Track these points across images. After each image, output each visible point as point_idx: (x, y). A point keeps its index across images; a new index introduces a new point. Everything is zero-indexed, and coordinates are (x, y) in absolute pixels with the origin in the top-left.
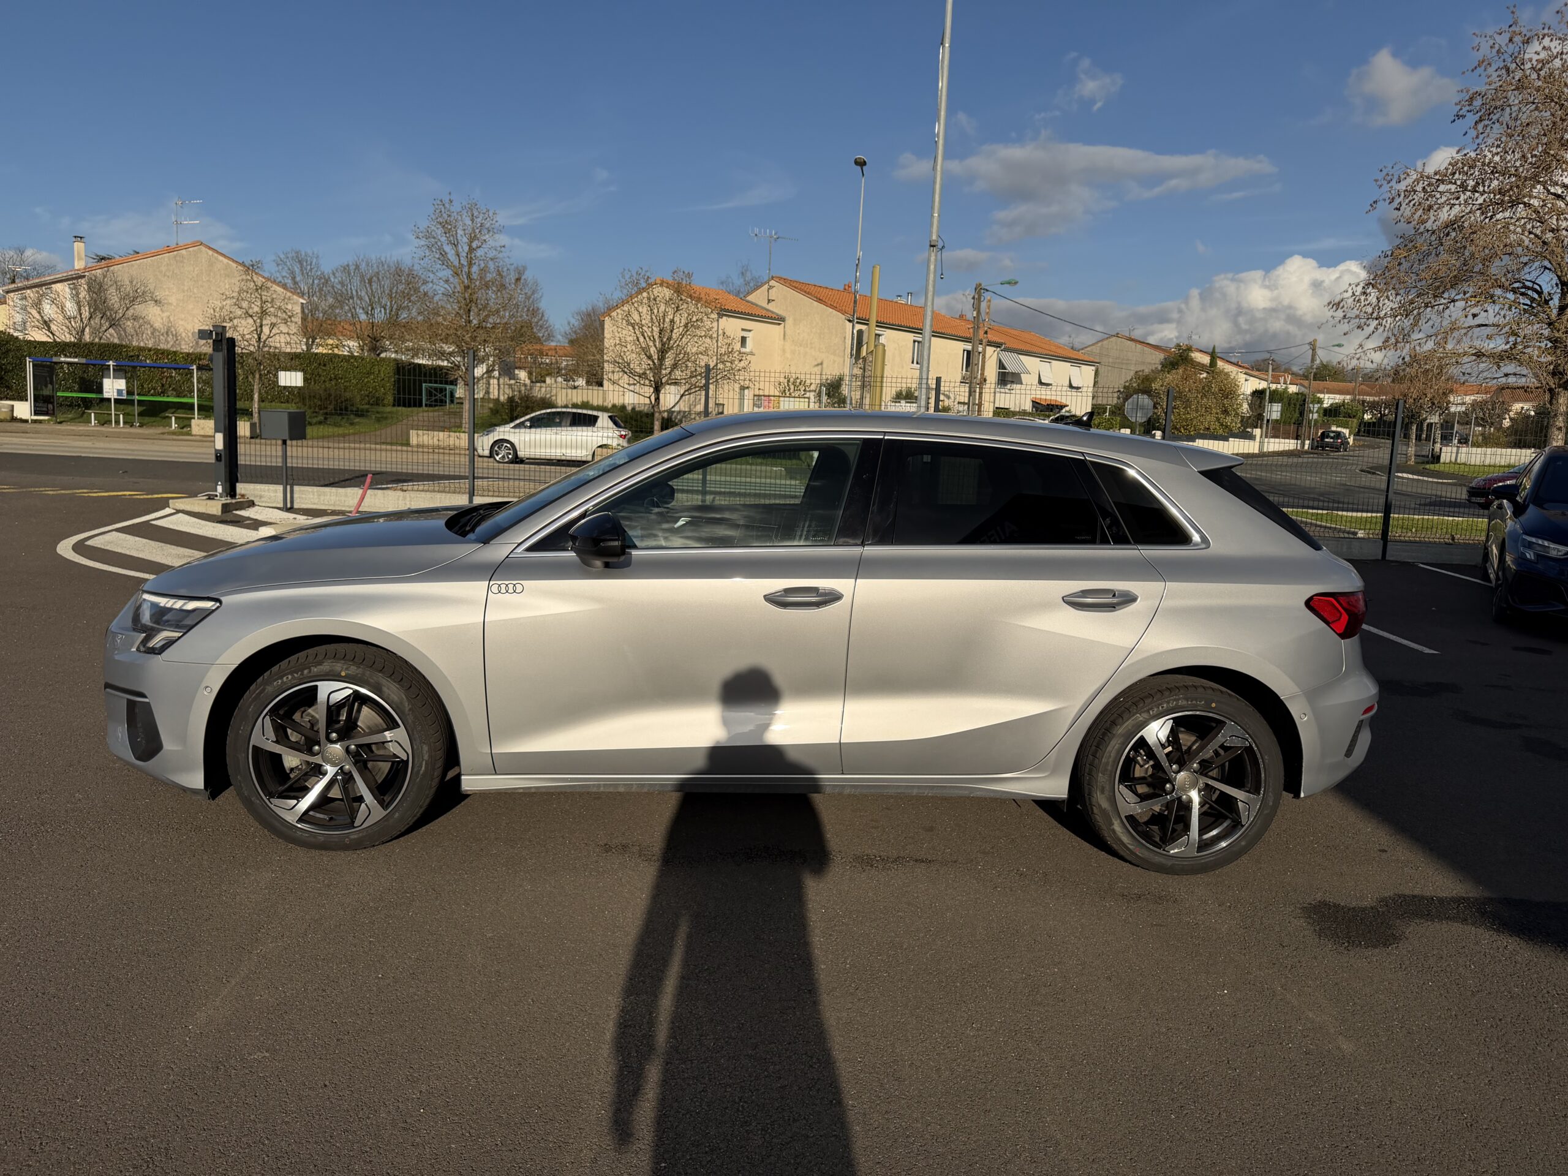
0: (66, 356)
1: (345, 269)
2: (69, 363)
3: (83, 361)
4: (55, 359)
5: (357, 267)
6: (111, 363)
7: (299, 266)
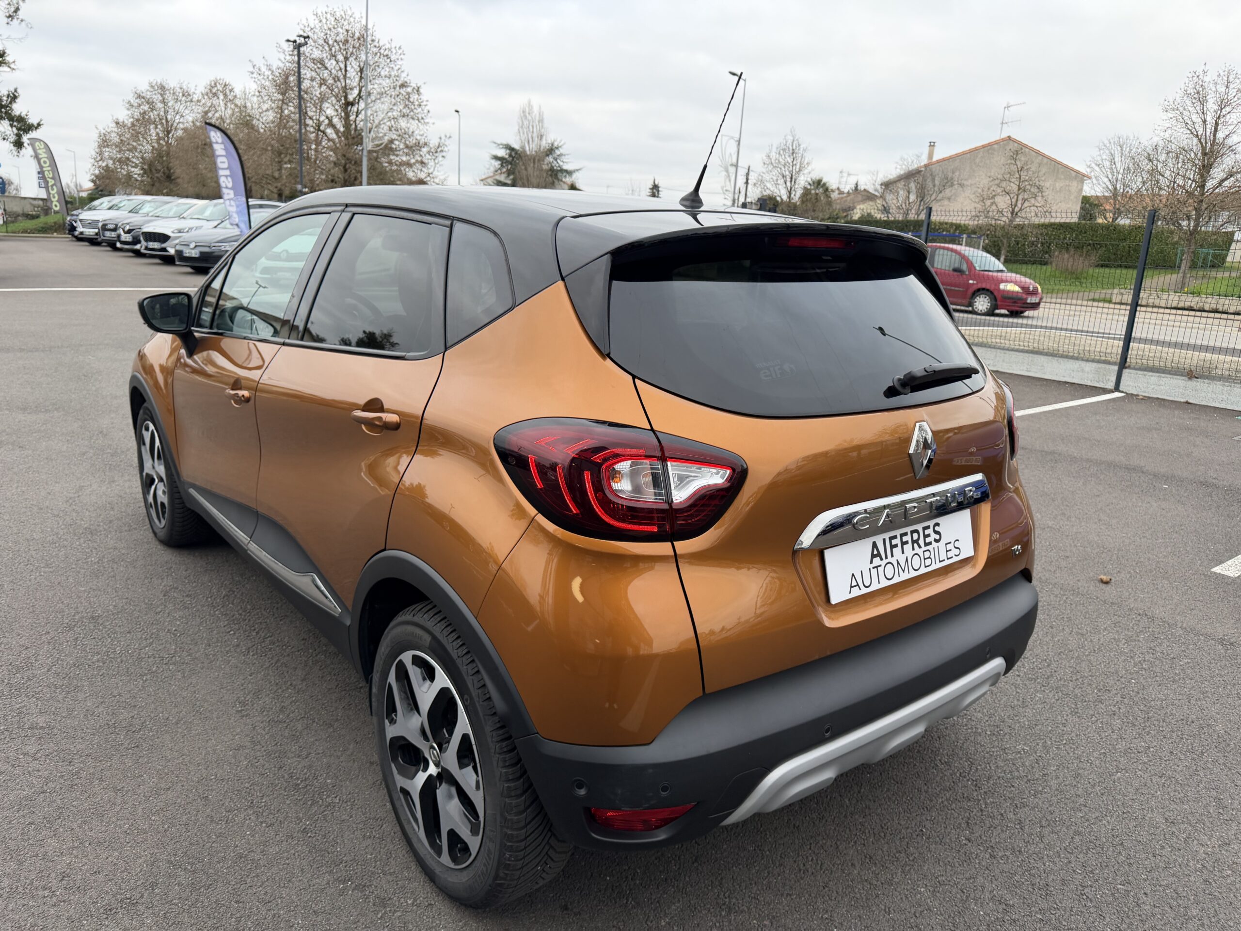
7: (1119, 149)
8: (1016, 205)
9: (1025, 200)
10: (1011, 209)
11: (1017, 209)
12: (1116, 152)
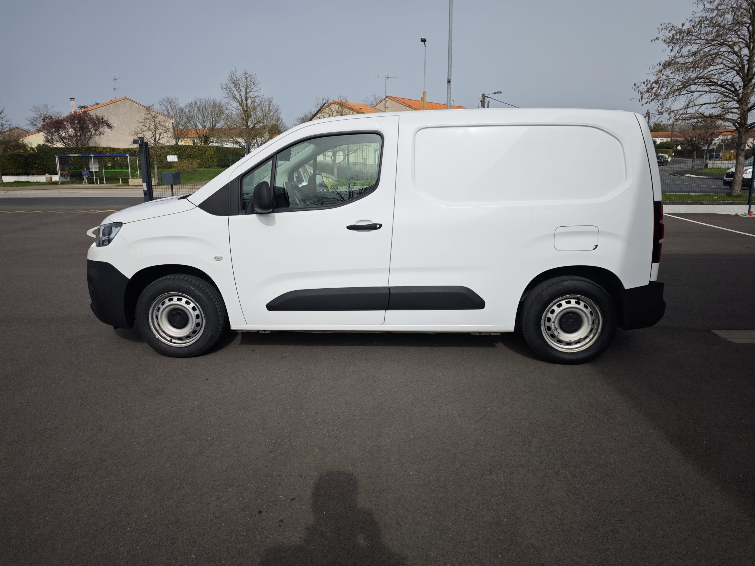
0: (72, 154)
1: (190, 105)
2: (73, 157)
3: (80, 155)
4: (68, 155)
5: (196, 103)
6: (92, 155)
7: (170, 105)
8: (156, 137)
9: (161, 134)
10: (154, 139)
11: (157, 139)
12: (168, 106)
